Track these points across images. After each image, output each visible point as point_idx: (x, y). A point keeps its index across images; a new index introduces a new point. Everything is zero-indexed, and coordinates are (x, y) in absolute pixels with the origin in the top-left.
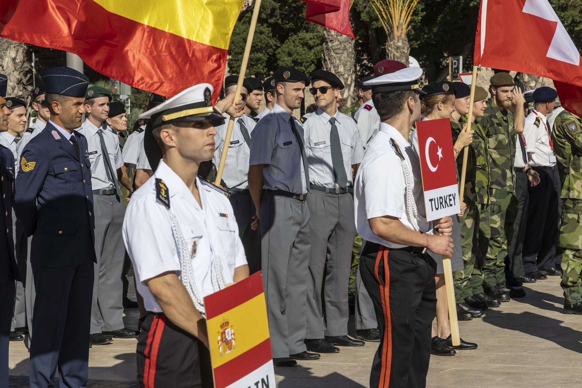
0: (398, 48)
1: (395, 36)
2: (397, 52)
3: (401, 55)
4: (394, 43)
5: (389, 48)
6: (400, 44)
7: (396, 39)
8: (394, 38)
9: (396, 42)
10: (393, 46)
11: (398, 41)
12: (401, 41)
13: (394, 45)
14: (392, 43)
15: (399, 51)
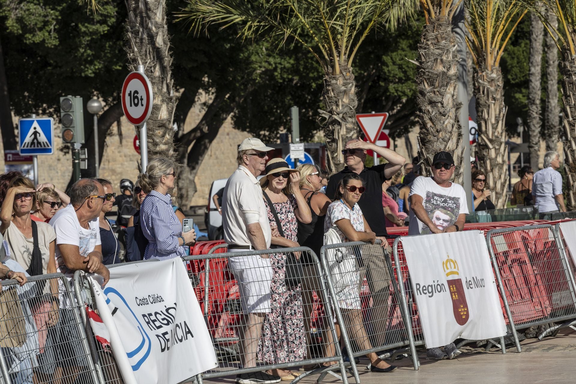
0: (492, 80)
1: (489, 65)
2: (491, 86)
3: (496, 90)
4: (487, 73)
5: (480, 81)
6: (494, 75)
7: (489, 68)
8: (487, 68)
9: (489, 72)
10: (485, 78)
11: (492, 72)
12: (495, 71)
13: (487, 76)
14: (484, 74)
15: (494, 85)
